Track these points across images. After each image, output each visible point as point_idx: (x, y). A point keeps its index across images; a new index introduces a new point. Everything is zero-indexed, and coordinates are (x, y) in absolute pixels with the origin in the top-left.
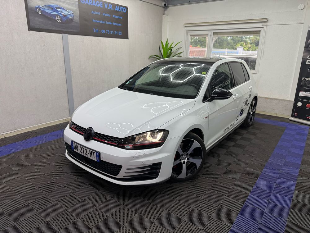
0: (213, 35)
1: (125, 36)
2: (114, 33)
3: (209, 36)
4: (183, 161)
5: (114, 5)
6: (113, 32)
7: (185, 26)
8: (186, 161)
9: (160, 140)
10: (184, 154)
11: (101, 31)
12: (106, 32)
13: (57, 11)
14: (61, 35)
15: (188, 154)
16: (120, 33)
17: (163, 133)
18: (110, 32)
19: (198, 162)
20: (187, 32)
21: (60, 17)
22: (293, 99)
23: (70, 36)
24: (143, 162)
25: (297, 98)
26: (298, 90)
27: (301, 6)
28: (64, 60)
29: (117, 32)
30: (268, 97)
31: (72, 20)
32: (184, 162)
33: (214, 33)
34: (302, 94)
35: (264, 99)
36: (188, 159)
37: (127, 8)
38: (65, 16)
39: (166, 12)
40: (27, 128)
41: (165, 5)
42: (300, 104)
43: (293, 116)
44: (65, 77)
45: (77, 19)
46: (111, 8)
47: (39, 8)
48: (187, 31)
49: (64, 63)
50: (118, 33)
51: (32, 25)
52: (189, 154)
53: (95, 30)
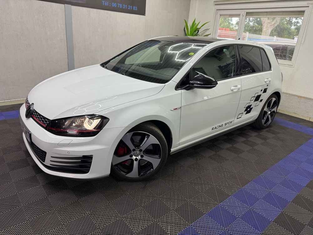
0: (246, 15)
1: (141, 11)
2: (128, 7)
3: (241, 16)
4: (136, 157)
6: (126, 6)
7: (216, 4)
8: (139, 158)
9: (94, 129)
10: (136, 149)
11: (111, 5)
12: (117, 5)
14: (63, 5)
15: (141, 151)
16: (135, 8)
17: (100, 119)
18: (123, 6)
19: (155, 162)
20: (217, 11)
23: (74, 8)
24: (68, 152)
28: (65, 32)
29: (131, 7)
30: (303, 96)
32: (136, 160)
33: (247, 13)
35: (297, 97)
36: (142, 156)
44: (66, 51)
48: (217, 10)
49: (66, 36)
50: (133, 8)
52: (143, 150)
53: (104, 3)
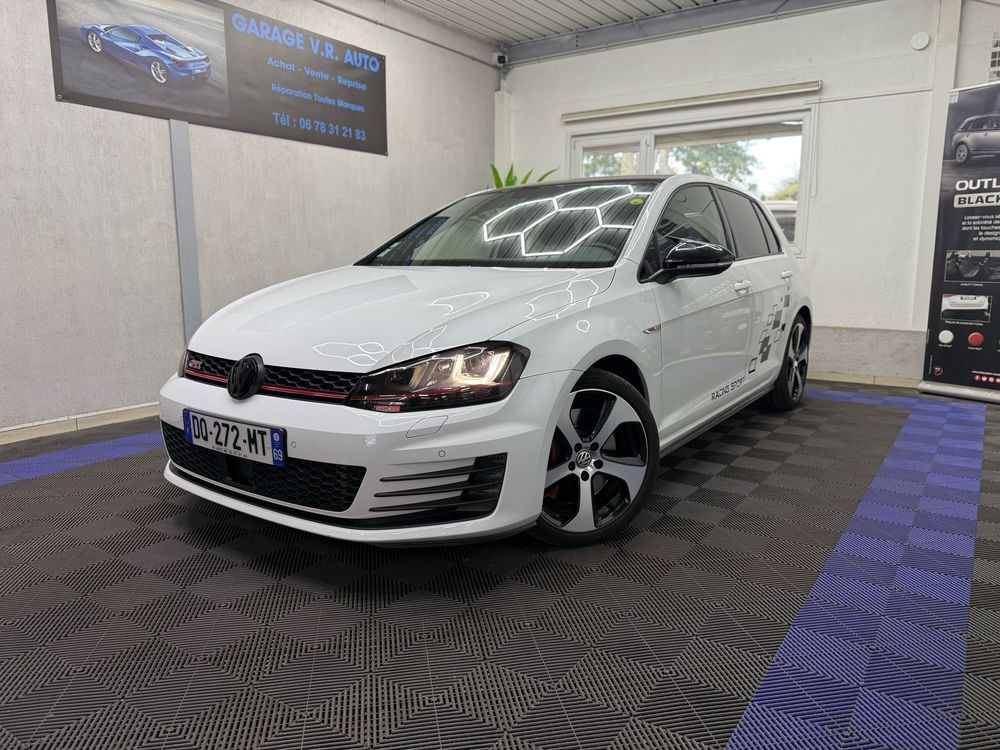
0: (656, 143)
1: (376, 144)
2: (341, 131)
3: (643, 146)
4: (582, 470)
5: (341, 47)
6: (336, 127)
7: (568, 123)
8: (591, 470)
10: (584, 445)
11: (298, 124)
12: (314, 125)
13: (156, 48)
14: (165, 122)
15: (595, 447)
16: (360, 135)
17: (507, 354)
18: (327, 128)
19: (632, 475)
20: (574, 139)
21: (163, 66)
22: (923, 326)
23: (195, 131)
24: (442, 451)
25: (937, 318)
26: (938, 292)
27: (920, 40)
28: (171, 203)
29: (350, 130)
30: (842, 325)
31: (202, 79)
32: (585, 476)
33: (656, 137)
34: (949, 303)
35: (831, 330)
36: (598, 464)
37: (382, 59)
38: (181, 64)
39: (504, 83)
40: (37, 423)
41: (501, 59)
42: (946, 337)
43: (928, 376)
44: (175, 258)
45: (220, 76)
46: (329, 53)
47: (96, 31)
48: (573, 136)
49: (173, 214)
50: (354, 132)
51: (68, 82)
52: (600, 446)
53: (279, 118)
